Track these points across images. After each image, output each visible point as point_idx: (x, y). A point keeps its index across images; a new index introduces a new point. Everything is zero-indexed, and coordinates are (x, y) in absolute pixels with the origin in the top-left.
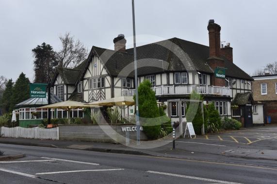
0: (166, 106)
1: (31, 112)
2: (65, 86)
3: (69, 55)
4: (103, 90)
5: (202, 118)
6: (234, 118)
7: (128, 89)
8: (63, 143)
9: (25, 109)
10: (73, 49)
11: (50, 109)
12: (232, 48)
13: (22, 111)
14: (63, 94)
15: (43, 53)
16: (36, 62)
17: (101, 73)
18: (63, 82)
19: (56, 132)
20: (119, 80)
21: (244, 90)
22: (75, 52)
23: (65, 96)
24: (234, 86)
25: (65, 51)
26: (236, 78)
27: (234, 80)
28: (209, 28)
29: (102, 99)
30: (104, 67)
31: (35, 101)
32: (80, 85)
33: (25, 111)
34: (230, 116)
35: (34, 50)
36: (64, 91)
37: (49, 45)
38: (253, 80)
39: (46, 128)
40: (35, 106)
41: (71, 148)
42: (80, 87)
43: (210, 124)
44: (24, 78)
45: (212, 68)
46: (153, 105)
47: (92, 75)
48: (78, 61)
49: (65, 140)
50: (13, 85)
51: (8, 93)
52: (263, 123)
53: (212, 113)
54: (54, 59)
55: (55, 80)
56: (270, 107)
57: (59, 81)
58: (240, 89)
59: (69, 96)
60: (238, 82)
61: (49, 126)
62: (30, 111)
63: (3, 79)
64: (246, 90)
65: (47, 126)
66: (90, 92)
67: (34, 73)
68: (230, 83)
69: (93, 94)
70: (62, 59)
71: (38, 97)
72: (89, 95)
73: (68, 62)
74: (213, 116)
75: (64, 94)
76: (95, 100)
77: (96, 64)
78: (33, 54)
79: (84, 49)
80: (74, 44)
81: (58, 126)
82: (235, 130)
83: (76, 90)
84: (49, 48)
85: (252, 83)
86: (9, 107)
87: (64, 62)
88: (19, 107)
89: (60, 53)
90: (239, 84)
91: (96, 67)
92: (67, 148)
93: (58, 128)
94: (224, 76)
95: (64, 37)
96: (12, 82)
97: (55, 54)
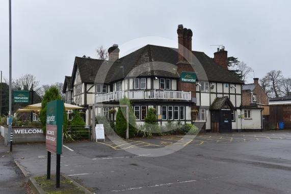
0: (115, 111)
2: (70, 92)
4: (81, 96)
12: (227, 52)
20: (93, 86)
21: (230, 94)
24: (213, 91)
26: (217, 82)
29: (80, 104)
34: (189, 121)
52: (260, 128)
56: (286, 112)
58: (223, 94)
66: (76, 97)
90: (221, 88)
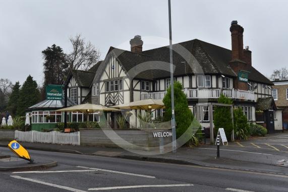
1: (45, 116)
2: (79, 89)
3: (80, 57)
4: (121, 93)
5: (232, 124)
6: (258, 124)
7: (148, 92)
8: (85, 148)
9: (38, 112)
10: (84, 52)
11: (66, 112)
12: (251, 52)
13: (35, 114)
14: (76, 97)
15: (53, 55)
16: (46, 65)
17: (119, 75)
18: (77, 85)
19: (77, 137)
20: (138, 82)
21: (265, 95)
22: (86, 55)
23: (79, 99)
24: (256, 91)
25: (76, 53)
26: (258, 83)
27: (256, 85)
28: (231, 30)
29: (120, 103)
30: (122, 68)
31: (49, 104)
32: (95, 88)
33: (38, 114)
34: (254, 122)
35: (44, 52)
36: (77, 94)
37: (59, 47)
38: (273, 85)
39: (63, 132)
40: (49, 109)
41: (98, 155)
42: (94, 90)
43: (238, 130)
44: (32, 80)
45: (235, 72)
46: (185, 109)
47: (109, 77)
48: (89, 63)
49: (87, 145)
50: (20, 88)
51: (15, 95)
52: (282, 129)
53: (240, 119)
54: (64, 61)
55: (68, 82)
57: (73, 83)
58: (261, 94)
59: (83, 99)
60: (259, 86)
61: (66, 130)
62: (44, 114)
63: (7, 83)
64: (267, 95)
65: (64, 130)
66: (107, 95)
67: (43, 75)
68: (252, 87)
69: (110, 97)
70: (73, 62)
71: (52, 99)
72: (106, 98)
73: (79, 65)
74: (241, 122)
75: (78, 97)
76: (112, 103)
77: (114, 66)
78: (43, 56)
79: (95, 52)
80: (85, 46)
81: (79, 130)
82: (261, 136)
83: (90, 93)
84: (59, 49)
85: (272, 88)
86: (16, 110)
87: (74, 65)
88: (31, 110)
89: (70, 55)
90: (260, 89)
91: (114, 68)
92: (93, 155)
93: (79, 132)
94: (246, 80)
95: (75, 39)
96: (20, 84)
97: (65, 56)
